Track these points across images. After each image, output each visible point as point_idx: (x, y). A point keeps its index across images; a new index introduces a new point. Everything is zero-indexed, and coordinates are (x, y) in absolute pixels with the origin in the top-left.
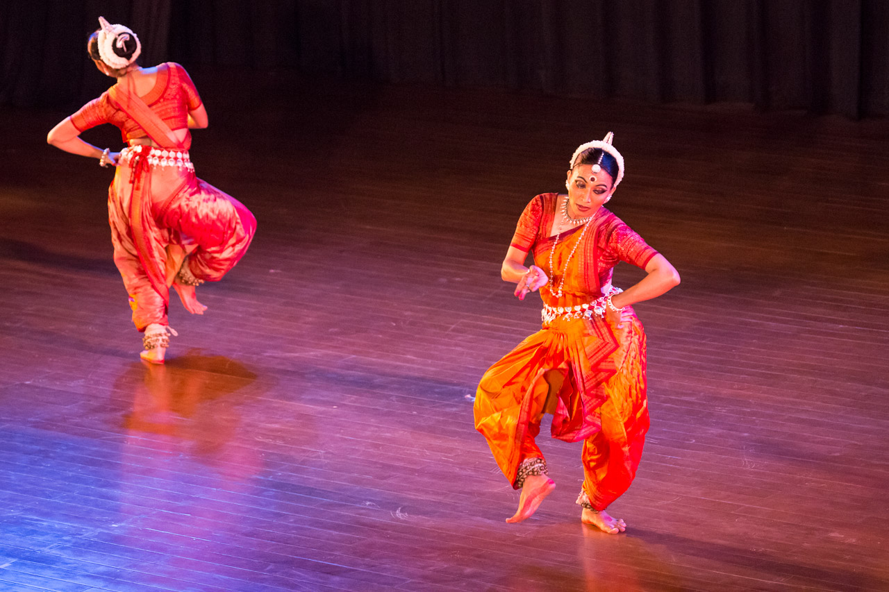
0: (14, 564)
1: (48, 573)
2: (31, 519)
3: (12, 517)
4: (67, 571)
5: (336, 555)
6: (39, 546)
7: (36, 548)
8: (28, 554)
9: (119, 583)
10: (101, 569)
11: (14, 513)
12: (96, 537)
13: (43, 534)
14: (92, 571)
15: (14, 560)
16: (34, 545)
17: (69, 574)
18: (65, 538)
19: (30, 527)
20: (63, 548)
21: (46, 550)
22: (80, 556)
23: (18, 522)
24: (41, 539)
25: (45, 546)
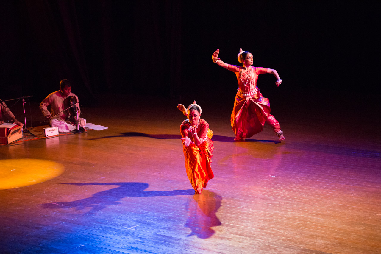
0: (141, 225)
1: (151, 228)
2: (145, 212)
3: (140, 212)
4: (156, 227)
5: (233, 222)
6: (148, 220)
7: (147, 221)
8: (145, 222)
9: (171, 230)
10: (166, 226)
11: (141, 210)
12: (164, 217)
13: (149, 216)
14: (163, 227)
15: (141, 224)
16: (147, 220)
17: (157, 227)
18: (155, 217)
19: (145, 214)
20: (154, 221)
21: (150, 221)
22: (160, 222)
23: (142, 213)
24: (148, 218)
25: (149, 220)
